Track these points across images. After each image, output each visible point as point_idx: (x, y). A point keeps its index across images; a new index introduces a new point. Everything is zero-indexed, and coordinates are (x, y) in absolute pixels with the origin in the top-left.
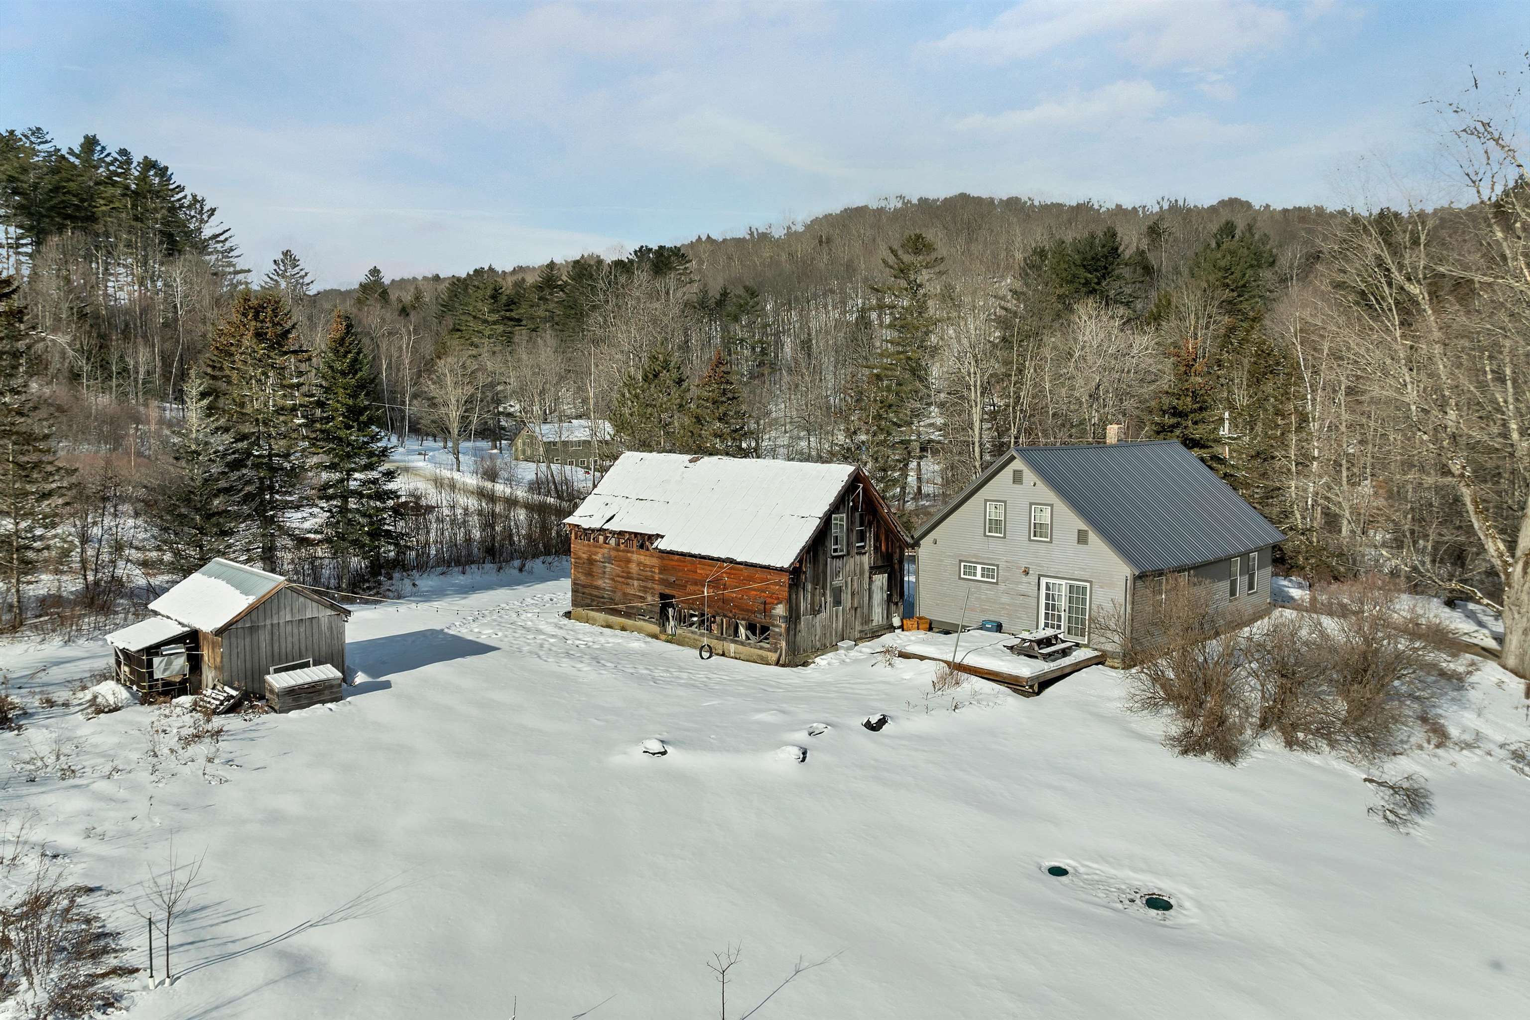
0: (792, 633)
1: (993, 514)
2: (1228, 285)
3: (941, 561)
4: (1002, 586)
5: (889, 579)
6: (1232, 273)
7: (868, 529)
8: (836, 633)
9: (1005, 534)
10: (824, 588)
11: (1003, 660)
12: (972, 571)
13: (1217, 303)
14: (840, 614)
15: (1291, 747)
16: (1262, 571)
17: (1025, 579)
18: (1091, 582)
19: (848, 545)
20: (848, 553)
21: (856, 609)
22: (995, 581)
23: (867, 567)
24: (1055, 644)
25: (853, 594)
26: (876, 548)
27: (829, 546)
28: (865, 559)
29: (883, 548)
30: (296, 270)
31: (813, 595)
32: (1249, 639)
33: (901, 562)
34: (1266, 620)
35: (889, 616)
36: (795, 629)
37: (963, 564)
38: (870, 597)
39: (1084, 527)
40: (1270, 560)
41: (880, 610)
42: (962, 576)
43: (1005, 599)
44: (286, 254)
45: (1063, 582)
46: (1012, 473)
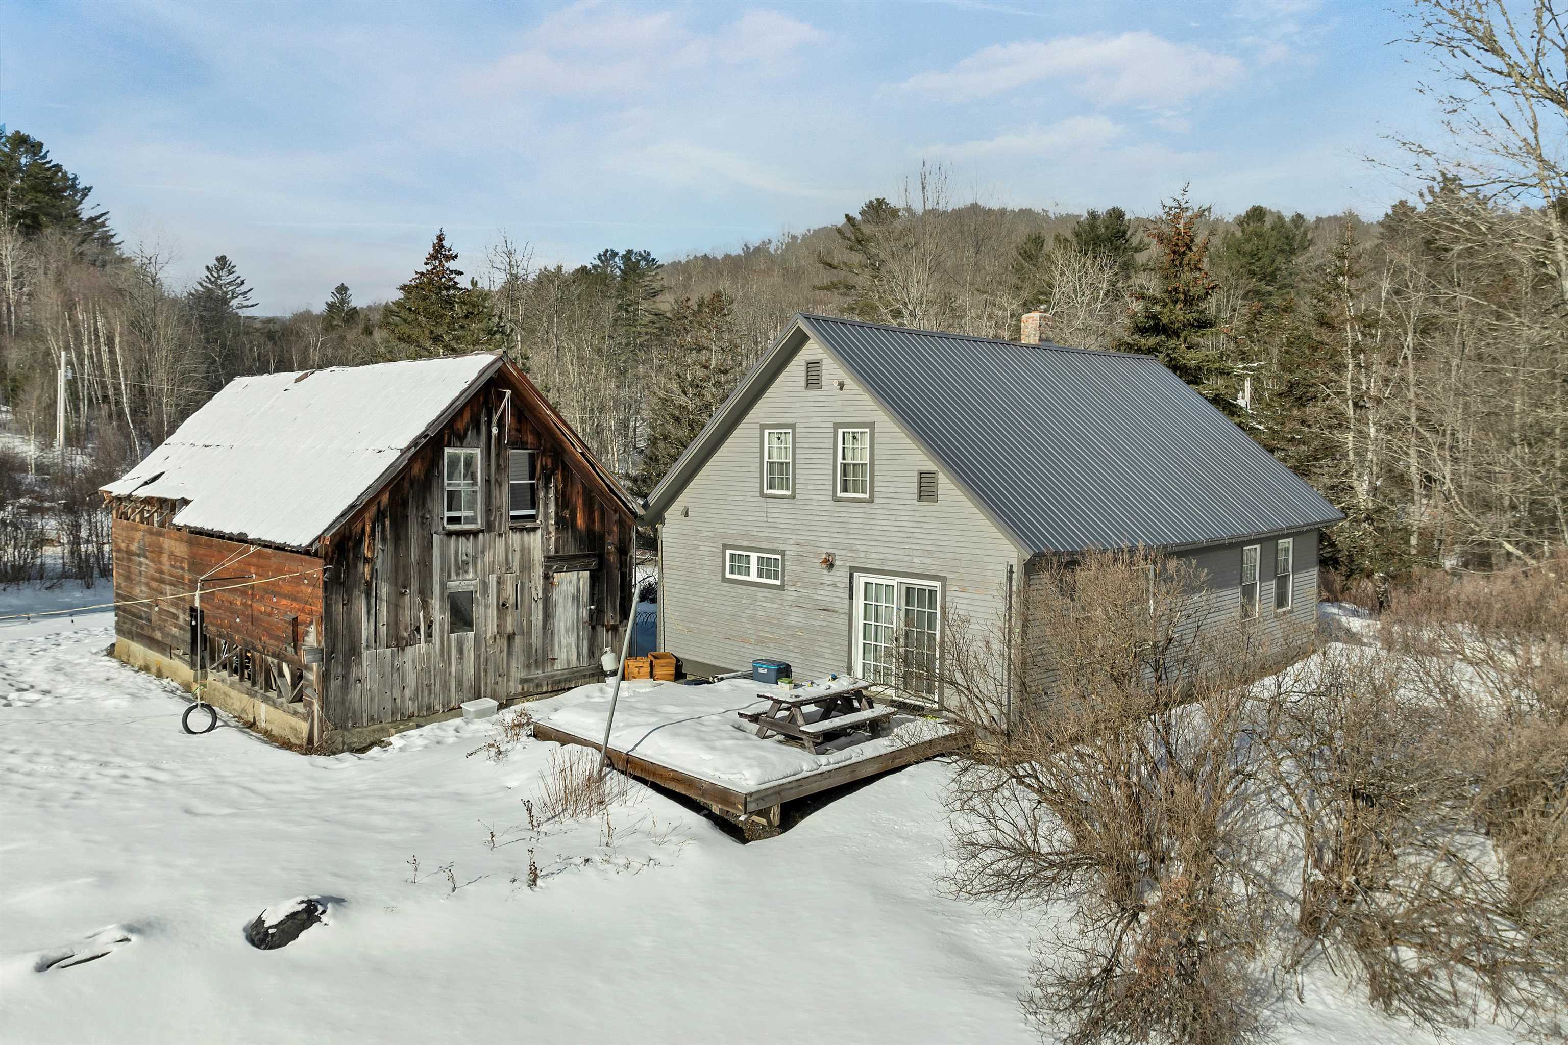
0: (336, 684)
1: (775, 453)
2: (1254, 274)
3: (696, 548)
4: (790, 594)
5: (594, 579)
6: (1259, 259)
7: (541, 484)
8: (460, 684)
9: (794, 491)
10: (425, 593)
11: (713, 749)
12: (739, 564)
13: (1241, 293)
14: (469, 646)
15: (1388, 1005)
16: (1302, 576)
17: (828, 577)
18: (943, 579)
19: (488, 511)
20: (489, 527)
21: (511, 638)
22: (778, 582)
23: (538, 556)
24: (858, 710)
25: (503, 606)
26: (560, 522)
27: (436, 510)
28: (535, 541)
29: (580, 521)
30: (231, 277)
31: (395, 607)
32: (1276, 703)
33: (623, 551)
34: (1315, 659)
35: (594, 651)
36: (345, 677)
37: (728, 552)
38: (547, 616)
39: (929, 465)
40: (1314, 558)
41: (573, 639)
42: (728, 575)
43: (795, 618)
44: (222, 260)
45: (894, 581)
46: (804, 368)
